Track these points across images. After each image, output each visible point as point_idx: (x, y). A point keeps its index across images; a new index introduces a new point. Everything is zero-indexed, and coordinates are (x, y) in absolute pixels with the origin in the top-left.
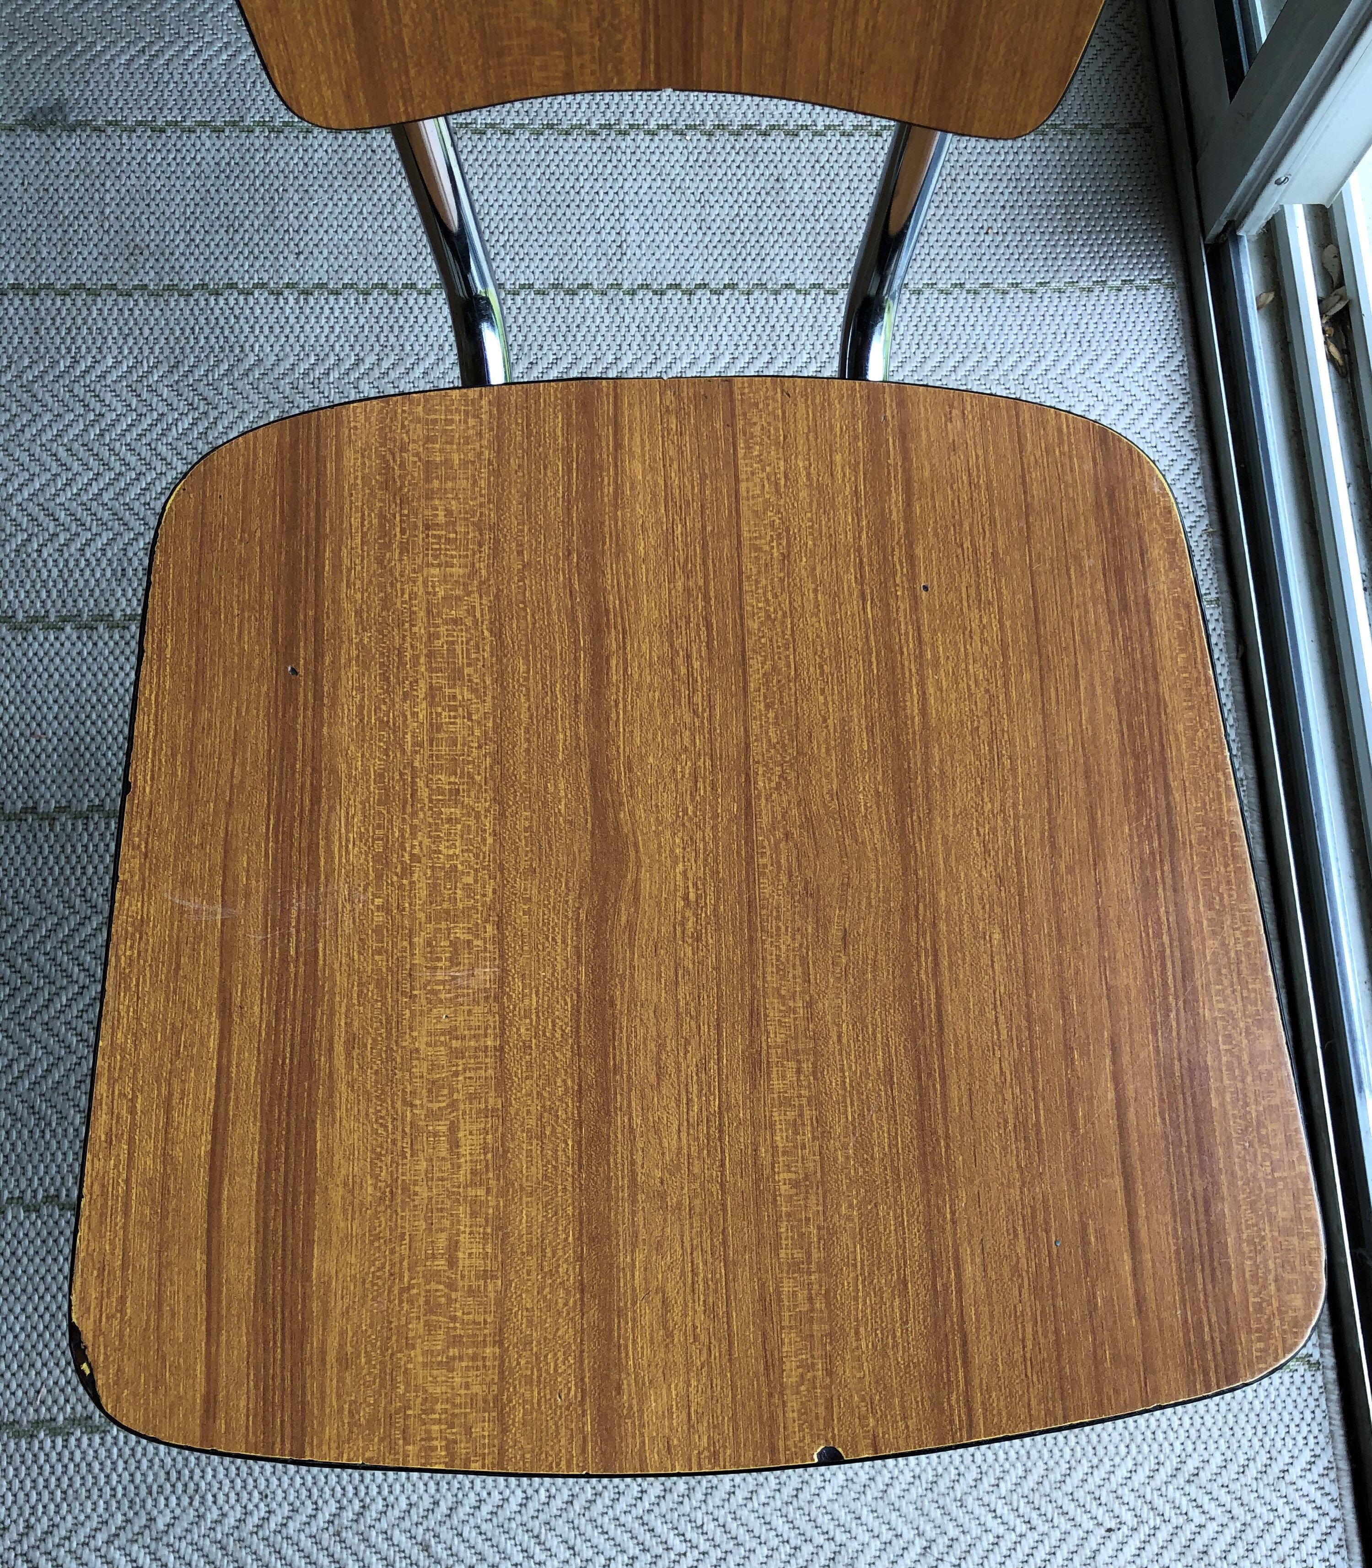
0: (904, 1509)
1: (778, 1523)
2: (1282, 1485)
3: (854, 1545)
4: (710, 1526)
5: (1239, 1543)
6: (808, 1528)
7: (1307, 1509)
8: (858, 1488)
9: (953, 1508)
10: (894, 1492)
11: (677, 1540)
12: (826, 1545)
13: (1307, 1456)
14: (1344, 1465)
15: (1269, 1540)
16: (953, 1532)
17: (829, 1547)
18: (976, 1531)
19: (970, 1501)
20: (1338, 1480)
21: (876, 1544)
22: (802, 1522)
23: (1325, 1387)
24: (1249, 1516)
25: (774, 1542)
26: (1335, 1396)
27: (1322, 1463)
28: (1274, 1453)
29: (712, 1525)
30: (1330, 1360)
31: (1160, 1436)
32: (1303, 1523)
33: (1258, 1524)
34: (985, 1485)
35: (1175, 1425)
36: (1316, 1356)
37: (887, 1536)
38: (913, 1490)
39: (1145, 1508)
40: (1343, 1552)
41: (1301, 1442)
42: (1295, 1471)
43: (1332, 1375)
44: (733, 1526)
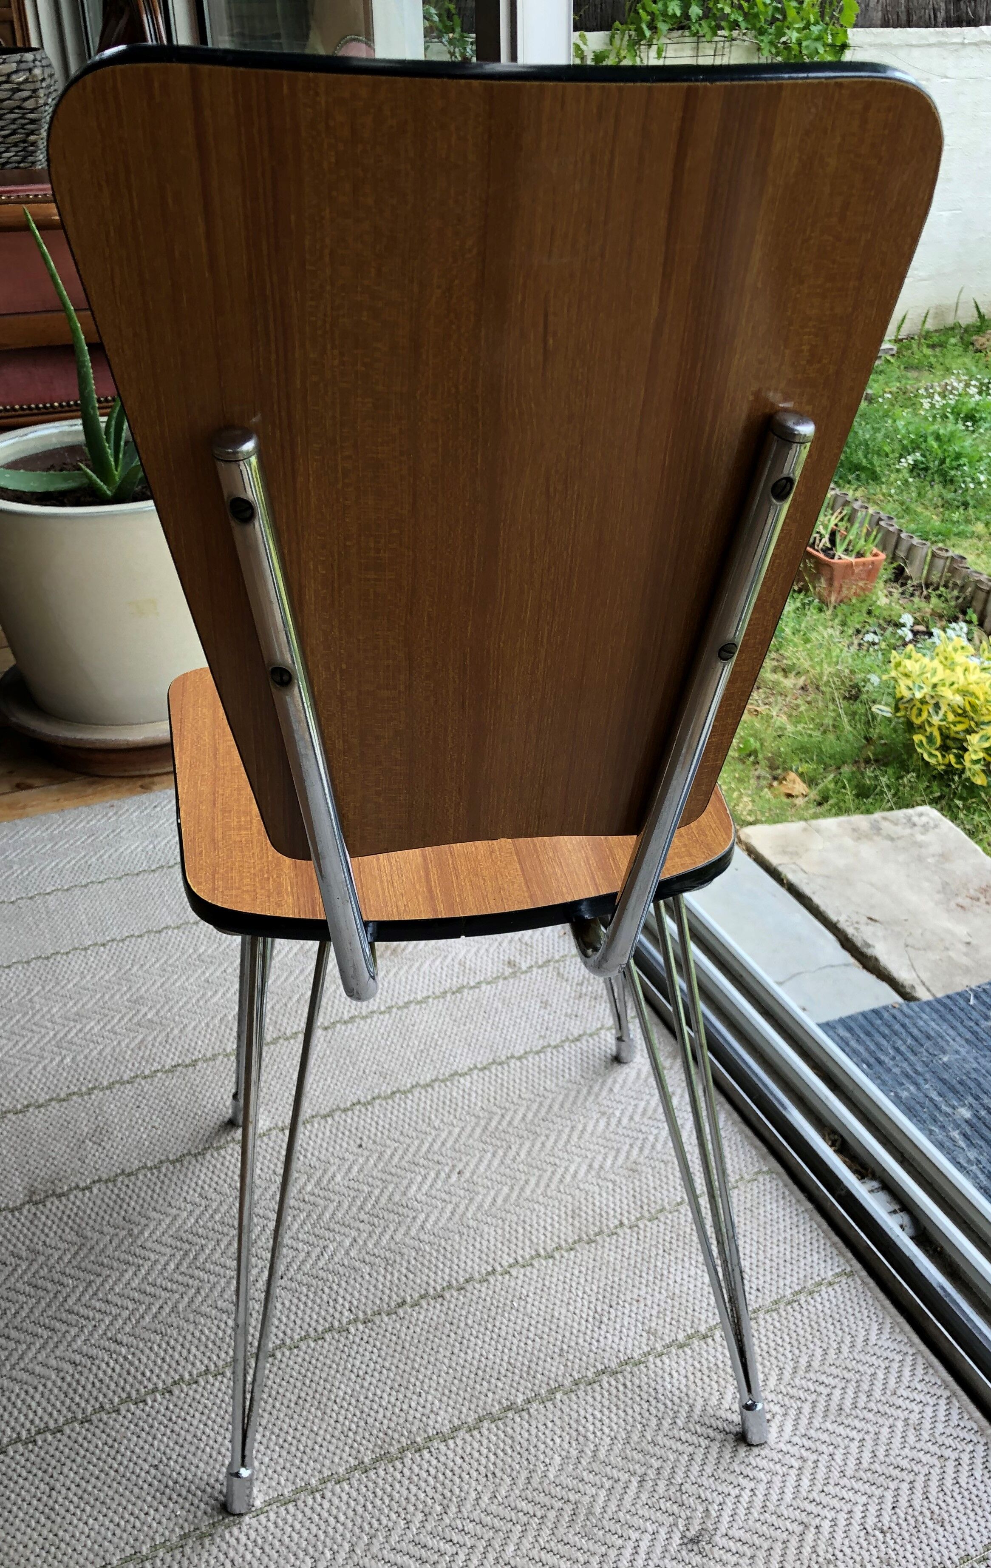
0: (613, 1462)
1: (523, 1505)
2: (869, 1349)
3: (586, 1500)
4: (470, 1527)
5: (860, 1394)
6: (547, 1500)
7: (891, 1356)
8: (573, 1461)
9: (650, 1448)
10: (602, 1454)
11: (447, 1546)
12: (565, 1507)
13: (875, 1326)
14: (901, 1320)
15: (879, 1385)
16: (656, 1464)
17: (568, 1508)
18: (672, 1456)
19: (659, 1439)
20: (902, 1330)
21: (603, 1493)
22: (541, 1498)
23: (864, 1283)
24: (857, 1376)
25: (525, 1519)
26: (872, 1284)
27: (888, 1326)
28: (853, 1333)
29: (471, 1525)
30: (858, 1266)
31: (774, 1353)
32: (895, 1365)
33: (866, 1378)
34: (666, 1424)
35: (780, 1341)
36: (849, 1269)
37: (608, 1484)
38: (615, 1447)
39: (786, 1399)
40: (931, 1371)
41: (867, 1320)
42: (873, 1338)
43: (864, 1273)
44: (488, 1520)
